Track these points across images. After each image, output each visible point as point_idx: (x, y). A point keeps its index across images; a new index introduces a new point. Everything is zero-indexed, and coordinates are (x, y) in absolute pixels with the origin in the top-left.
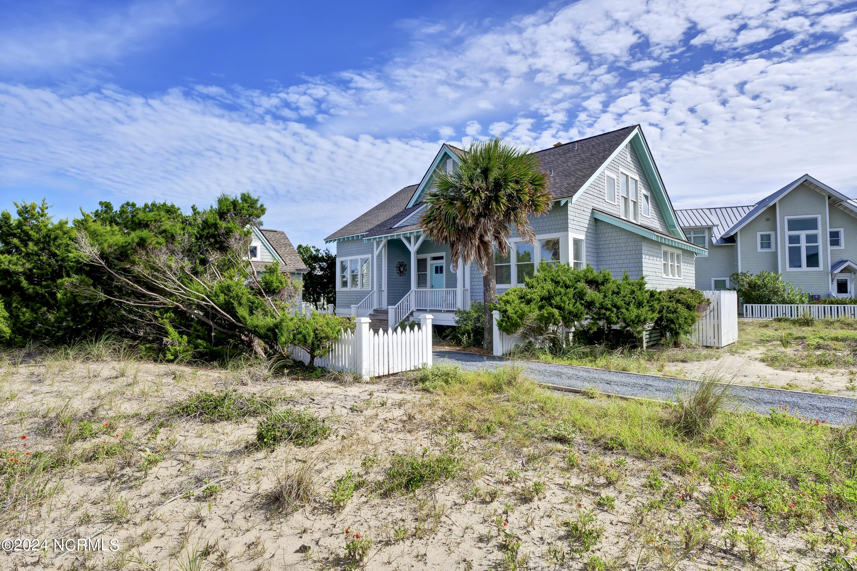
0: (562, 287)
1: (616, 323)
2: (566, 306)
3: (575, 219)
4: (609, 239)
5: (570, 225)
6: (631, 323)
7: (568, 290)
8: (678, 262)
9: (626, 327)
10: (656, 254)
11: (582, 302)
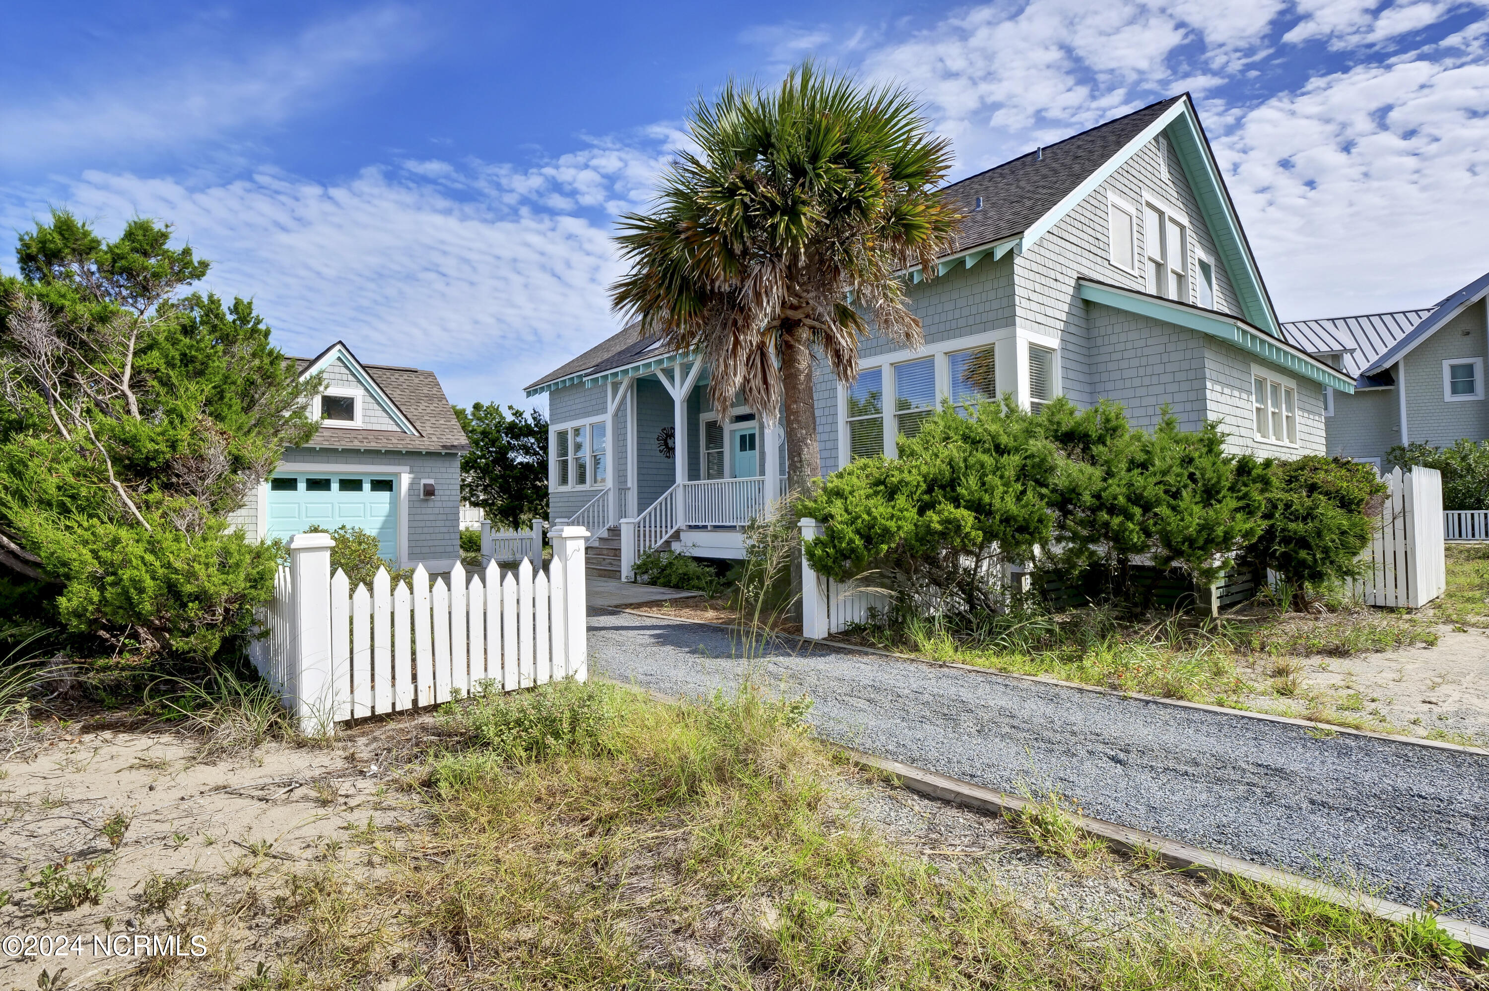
0: (985, 451)
1: (1140, 549)
2: (997, 503)
3: (1034, 296)
4: (1120, 347)
5: (1019, 311)
6: (1185, 548)
7: (1005, 459)
8: (1290, 408)
9: (1169, 559)
10: (1237, 383)
11: (1044, 491)
